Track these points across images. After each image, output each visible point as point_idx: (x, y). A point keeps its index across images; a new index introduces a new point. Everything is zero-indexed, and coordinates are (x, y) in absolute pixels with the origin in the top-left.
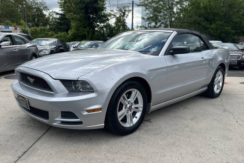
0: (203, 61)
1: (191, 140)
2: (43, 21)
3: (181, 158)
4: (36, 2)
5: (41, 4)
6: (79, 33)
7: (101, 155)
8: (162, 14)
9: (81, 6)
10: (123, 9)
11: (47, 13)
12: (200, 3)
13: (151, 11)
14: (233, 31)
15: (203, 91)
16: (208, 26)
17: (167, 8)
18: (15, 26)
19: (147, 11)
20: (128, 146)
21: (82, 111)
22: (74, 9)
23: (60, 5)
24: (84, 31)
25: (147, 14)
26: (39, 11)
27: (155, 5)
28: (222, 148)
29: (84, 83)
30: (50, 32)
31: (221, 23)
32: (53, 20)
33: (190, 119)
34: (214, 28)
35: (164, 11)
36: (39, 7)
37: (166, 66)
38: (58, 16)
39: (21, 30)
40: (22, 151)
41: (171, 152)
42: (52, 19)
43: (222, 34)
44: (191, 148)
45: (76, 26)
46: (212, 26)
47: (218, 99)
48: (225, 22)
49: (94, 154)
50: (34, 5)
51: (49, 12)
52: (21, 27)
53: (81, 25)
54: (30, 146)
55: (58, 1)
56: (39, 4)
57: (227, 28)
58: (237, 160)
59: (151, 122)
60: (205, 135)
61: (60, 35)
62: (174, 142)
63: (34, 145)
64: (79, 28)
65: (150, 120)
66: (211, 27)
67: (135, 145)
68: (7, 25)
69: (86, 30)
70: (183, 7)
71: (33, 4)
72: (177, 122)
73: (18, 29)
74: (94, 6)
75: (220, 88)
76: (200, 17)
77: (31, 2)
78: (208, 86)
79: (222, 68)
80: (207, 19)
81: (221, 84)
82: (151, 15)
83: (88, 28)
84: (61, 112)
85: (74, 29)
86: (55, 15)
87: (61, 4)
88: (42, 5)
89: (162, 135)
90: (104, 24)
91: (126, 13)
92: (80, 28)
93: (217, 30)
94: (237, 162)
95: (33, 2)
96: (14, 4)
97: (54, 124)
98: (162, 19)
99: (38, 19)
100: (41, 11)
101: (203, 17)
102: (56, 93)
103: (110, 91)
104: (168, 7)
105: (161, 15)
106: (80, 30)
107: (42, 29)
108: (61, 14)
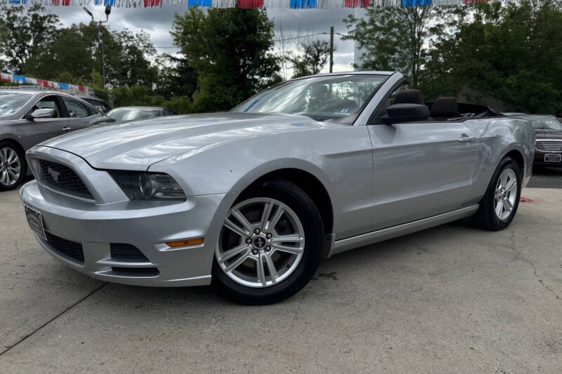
0: (464, 142)
1: (421, 319)
2: (144, 75)
3: (389, 358)
4: (129, 35)
5: (140, 40)
6: (215, 98)
7: (198, 347)
8: (396, 56)
9: (219, 39)
10: (315, 49)
11: (153, 57)
12: (482, 30)
13: (373, 49)
14: (556, 92)
15: (469, 212)
16: (501, 80)
17: (408, 43)
18: (80, 85)
19: (364, 50)
20: (267, 330)
21: (157, 243)
22: (205, 47)
23: (175, 37)
24: (226, 94)
25: (364, 55)
26: (136, 53)
27: (382, 37)
28: (492, 339)
29: (164, 178)
30: (154, 96)
31: (528, 74)
32: (166, 73)
33: (429, 274)
34: (513, 86)
35: (401, 48)
36: (136, 46)
37: (371, 148)
38: (175, 65)
39: (92, 93)
40: (20, 335)
41: (366, 344)
42: (163, 71)
43: (533, 99)
44: (417, 337)
45: (210, 83)
46: (509, 81)
47: (506, 233)
48: (538, 72)
49: (183, 344)
50: (126, 41)
51: (155, 55)
52: (91, 86)
53: (219, 81)
54: (43, 324)
55: (172, 31)
56: (136, 38)
57: (544, 85)
58: (526, 367)
59: (335, 279)
60: (457, 309)
61: (175, 103)
62: (380, 322)
63: (53, 323)
64: (215, 86)
65: (335, 275)
66: (507, 82)
67: (284, 328)
68: (64, 82)
69: (229, 92)
70: (444, 40)
71: (123, 40)
72: (396, 281)
73: (87, 88)
74: (248, 39)
75: (511, 209)
76: (480, 60)
77: (119, 36)
78: (479, 203)
79: (514, 162)
80: (496, 66)
81: (512, 200)
82: (373, 58)
83: (234, 89)
84: (109, 246)
85: (205, 89)
86: (169, 62)
87: (176, 35)
88: (142, 41)
89: (354, 307)
90: (269, 79)
91: (321, 57)
92: (216, 88)
93: (519, 91)
94: (525, 371)
95: (122, 35)
96: (83, 39)
97: (96, 273)
98: (397, 66)
99: (132, 72)
100: (140, 54)
101: (490, 61)
102: (100, 200)
103: (224, 199)
104: (410, 40)
105: (395, 58)
106: (217, 91)
107: (137, 90)
108: (182, 61)
